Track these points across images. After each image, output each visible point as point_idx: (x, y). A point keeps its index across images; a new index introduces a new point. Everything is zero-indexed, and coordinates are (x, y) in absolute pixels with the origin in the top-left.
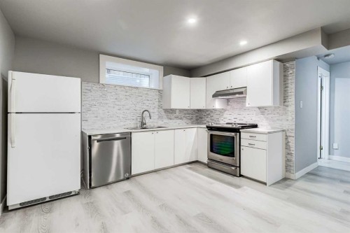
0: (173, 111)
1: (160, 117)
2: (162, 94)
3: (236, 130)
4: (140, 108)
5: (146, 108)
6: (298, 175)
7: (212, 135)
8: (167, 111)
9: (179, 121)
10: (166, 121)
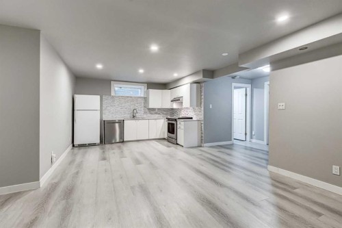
0: (154, 109)
1: (145, 113)
2: (146, 99)
3: (176, 120)
4: (132, 108)
5: (136, 108)
6: (205, 145)
7: (169, 124)
8: (149, 109)
9: (157, 115)
10: (149, 115)
